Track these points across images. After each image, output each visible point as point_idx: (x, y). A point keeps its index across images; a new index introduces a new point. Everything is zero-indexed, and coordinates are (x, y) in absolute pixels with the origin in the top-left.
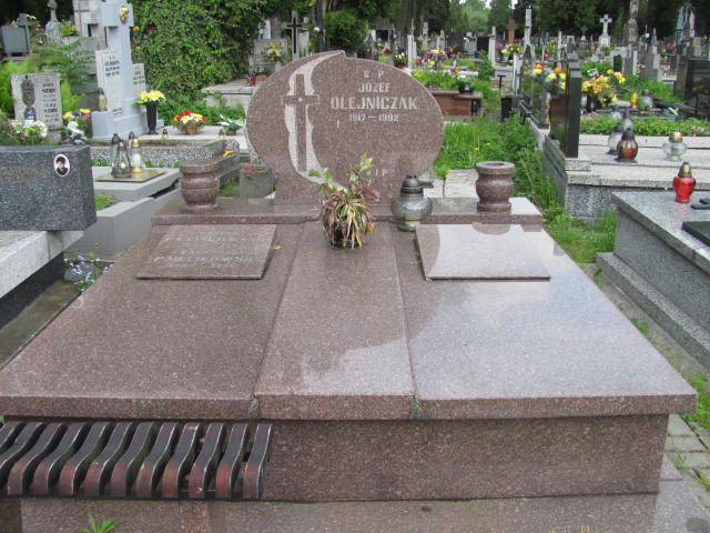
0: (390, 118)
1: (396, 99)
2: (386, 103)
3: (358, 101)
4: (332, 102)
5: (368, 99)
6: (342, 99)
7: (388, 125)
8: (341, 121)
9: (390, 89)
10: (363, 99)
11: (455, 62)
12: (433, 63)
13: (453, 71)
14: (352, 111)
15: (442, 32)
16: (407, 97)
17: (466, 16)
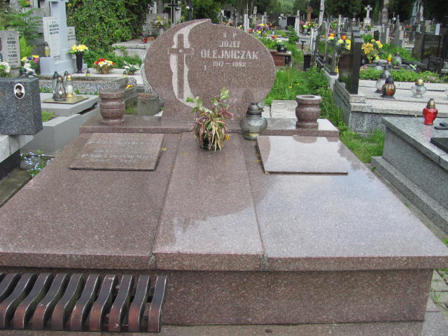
0: (240, 65)
1: (244, 52)
2: (237, 55)
3: (219, 53)
4: (202, 53)
5: (226, 52)
6: (209, 51)
7: (238, 69)
8: (208, 66)
9: (240, 46)
10: (223, 52)
11: (273, 32)
12: (260, 32)
13: (273, 37)
14: (215, 59)
15: (265, 13)
16: (251, 51)
17: (280, 4)
